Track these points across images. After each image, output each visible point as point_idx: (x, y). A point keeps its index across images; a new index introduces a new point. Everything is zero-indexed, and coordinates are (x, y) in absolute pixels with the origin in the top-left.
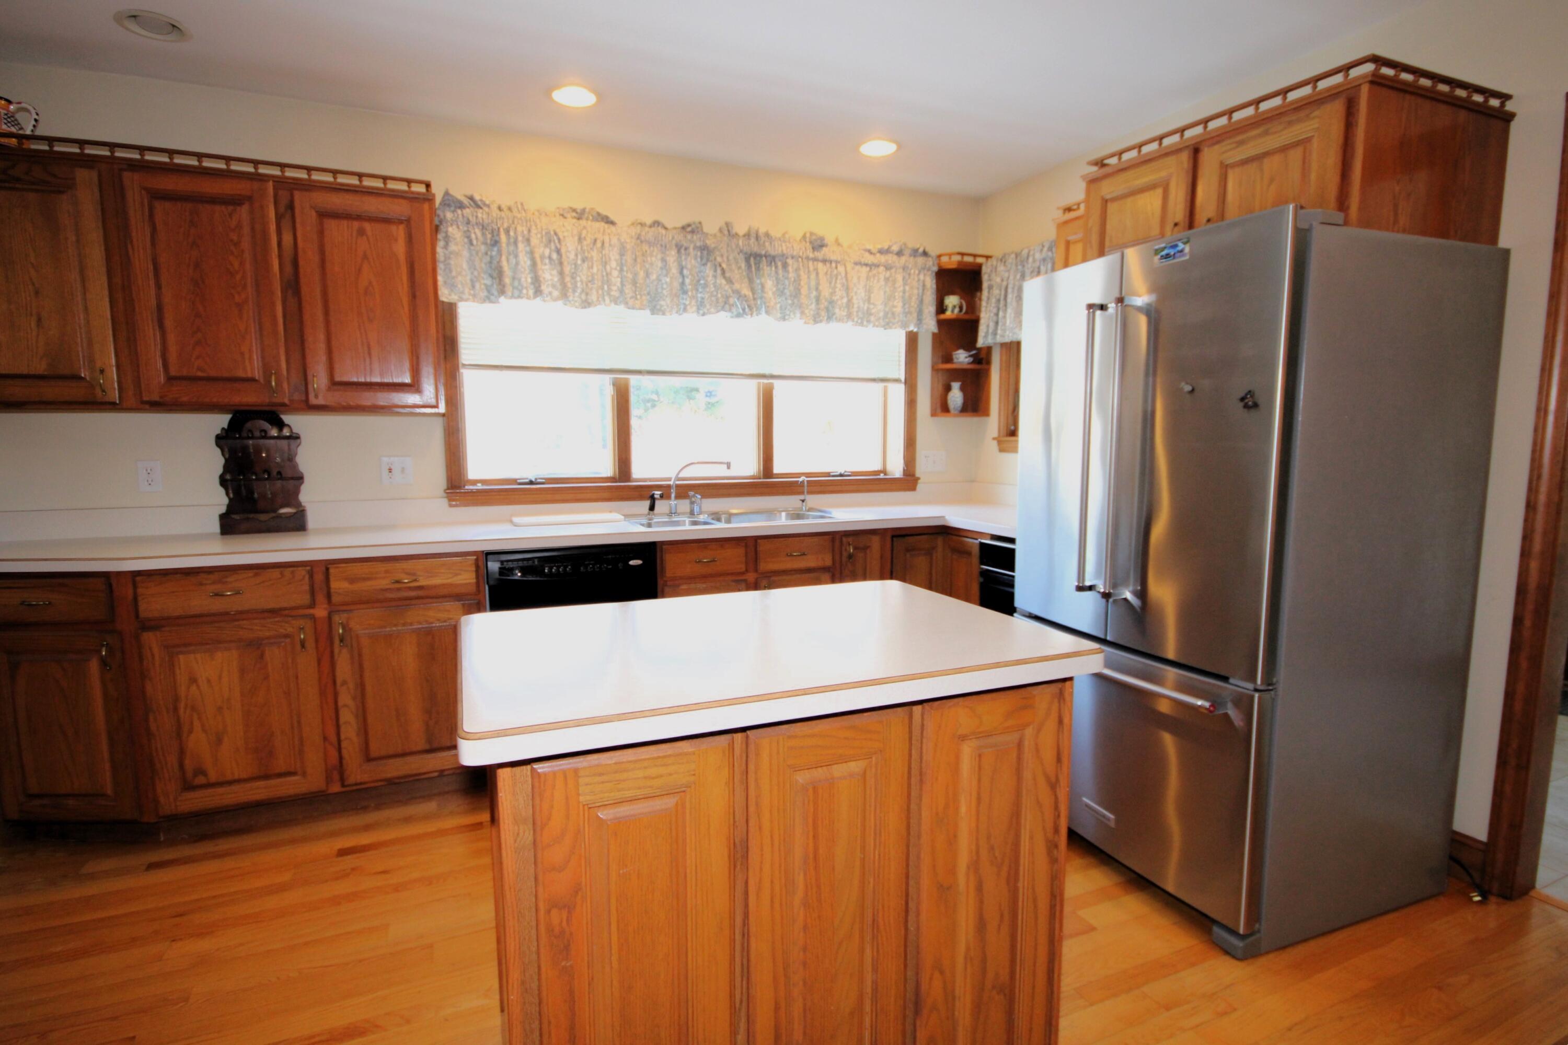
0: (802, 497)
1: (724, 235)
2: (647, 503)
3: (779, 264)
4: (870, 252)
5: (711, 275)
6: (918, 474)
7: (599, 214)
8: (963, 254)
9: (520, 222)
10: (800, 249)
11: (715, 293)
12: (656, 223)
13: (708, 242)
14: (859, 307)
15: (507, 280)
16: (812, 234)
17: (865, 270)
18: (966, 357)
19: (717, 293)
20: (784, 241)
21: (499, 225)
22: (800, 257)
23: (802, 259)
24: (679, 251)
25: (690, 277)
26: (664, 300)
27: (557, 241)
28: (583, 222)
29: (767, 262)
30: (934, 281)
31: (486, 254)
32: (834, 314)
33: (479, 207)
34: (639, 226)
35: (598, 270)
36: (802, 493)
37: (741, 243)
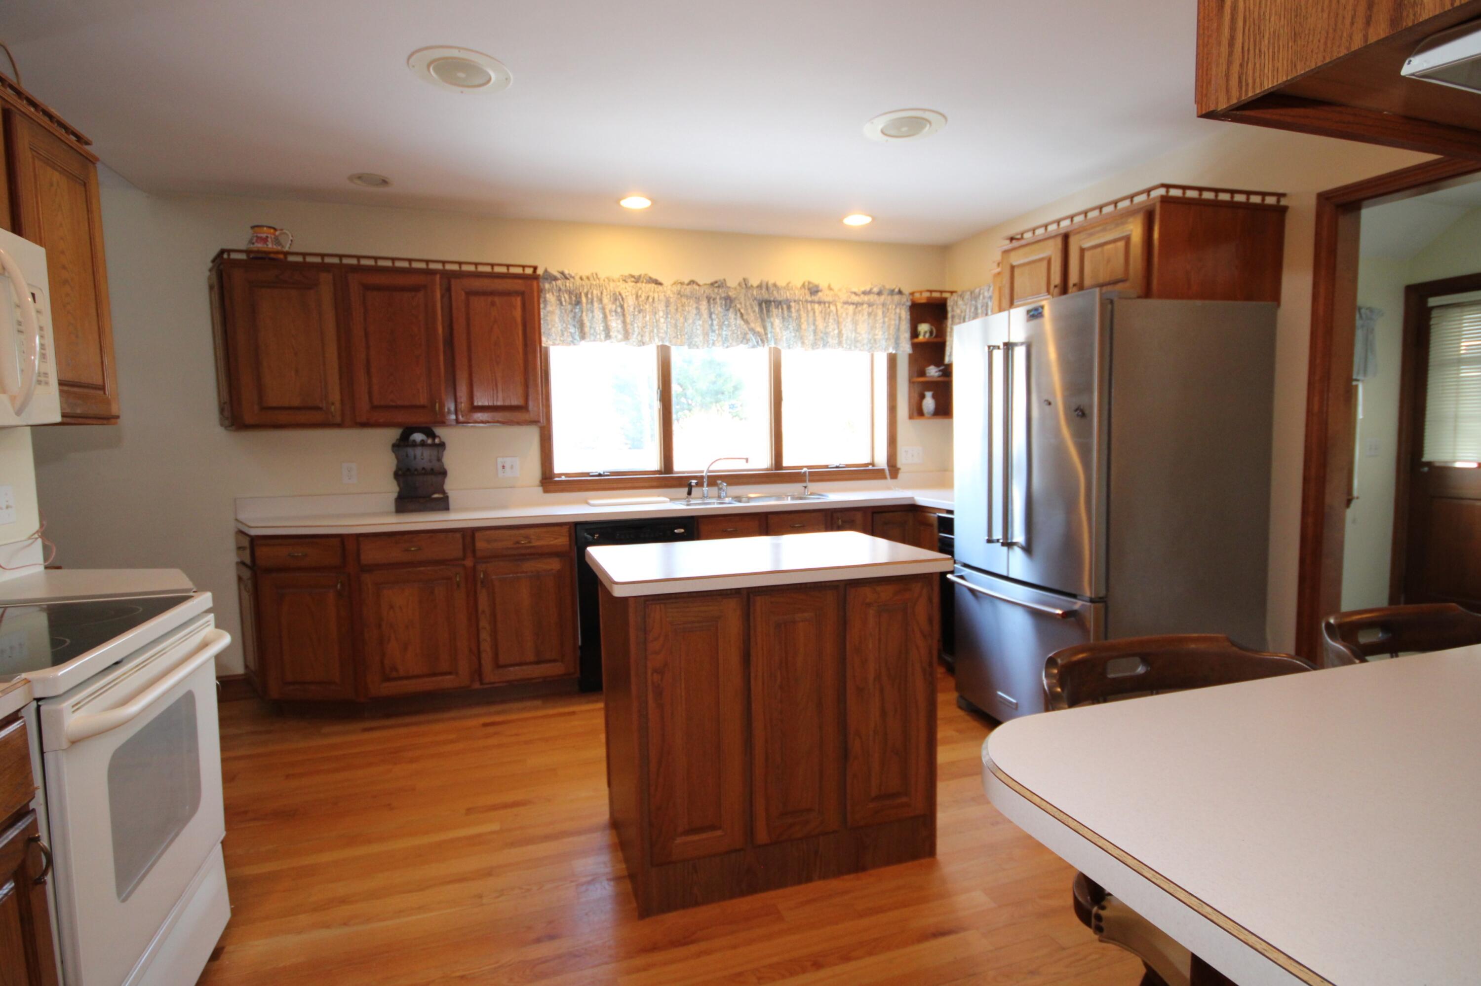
0: (804, 484)
1: (743, 288)
2: (686, 490)
3: (785, 307)
4: (855, 294)
5: (733, 318)
6: (899, 465)
7: (650, 278)
8: (931, 291)
9: (595, 287)
10: (801, 295)
11: (736, 331)
12: (692, 282)
13: (730, 294)
14: (847, 337)
15: (587, 329)
16: (809, 283)
17: (851, 308)
18: (936, 372)
19: (737, 331)
20: (788, 290)
21: (581, 291)
22: (800, 300)
23: (802, 302)
24: (709, 302)
25: (717, 320)
26: (698, 337)
27: (621, 299)
28: (639, 285)
29: (775, 305)
30: (909, 313)
31: (572, 311)
32: (828, 342)
33: (566, 278)
34: (680, 284)
35: (650, 319)
36: (804, 481)
37: (755, 293)
